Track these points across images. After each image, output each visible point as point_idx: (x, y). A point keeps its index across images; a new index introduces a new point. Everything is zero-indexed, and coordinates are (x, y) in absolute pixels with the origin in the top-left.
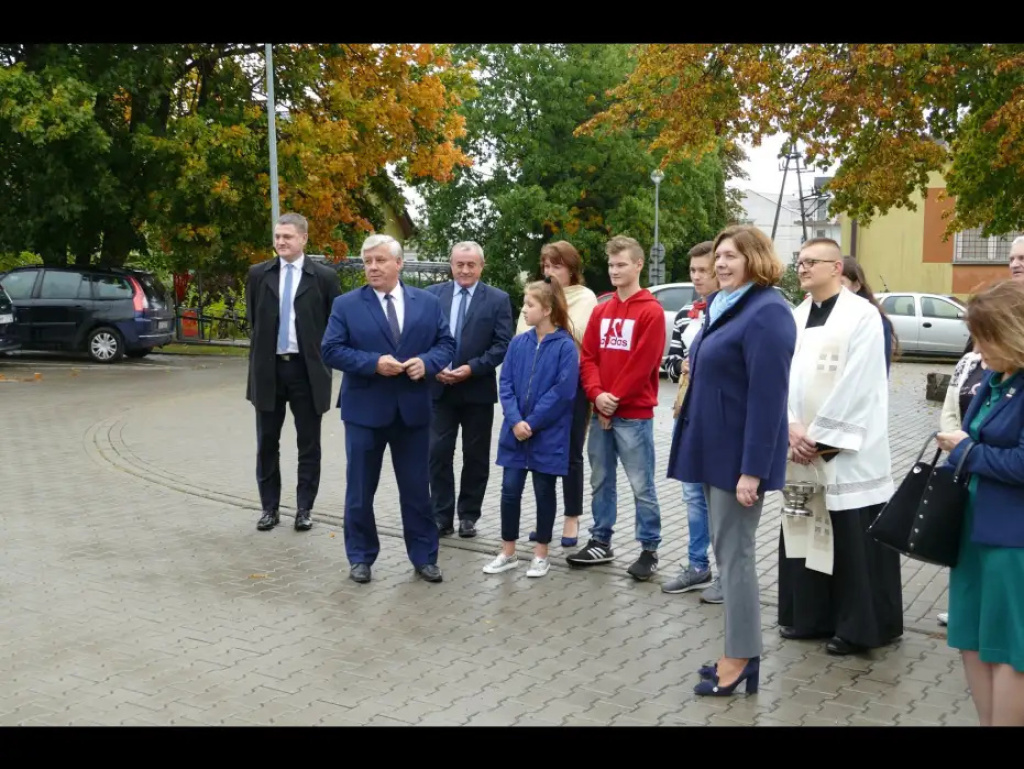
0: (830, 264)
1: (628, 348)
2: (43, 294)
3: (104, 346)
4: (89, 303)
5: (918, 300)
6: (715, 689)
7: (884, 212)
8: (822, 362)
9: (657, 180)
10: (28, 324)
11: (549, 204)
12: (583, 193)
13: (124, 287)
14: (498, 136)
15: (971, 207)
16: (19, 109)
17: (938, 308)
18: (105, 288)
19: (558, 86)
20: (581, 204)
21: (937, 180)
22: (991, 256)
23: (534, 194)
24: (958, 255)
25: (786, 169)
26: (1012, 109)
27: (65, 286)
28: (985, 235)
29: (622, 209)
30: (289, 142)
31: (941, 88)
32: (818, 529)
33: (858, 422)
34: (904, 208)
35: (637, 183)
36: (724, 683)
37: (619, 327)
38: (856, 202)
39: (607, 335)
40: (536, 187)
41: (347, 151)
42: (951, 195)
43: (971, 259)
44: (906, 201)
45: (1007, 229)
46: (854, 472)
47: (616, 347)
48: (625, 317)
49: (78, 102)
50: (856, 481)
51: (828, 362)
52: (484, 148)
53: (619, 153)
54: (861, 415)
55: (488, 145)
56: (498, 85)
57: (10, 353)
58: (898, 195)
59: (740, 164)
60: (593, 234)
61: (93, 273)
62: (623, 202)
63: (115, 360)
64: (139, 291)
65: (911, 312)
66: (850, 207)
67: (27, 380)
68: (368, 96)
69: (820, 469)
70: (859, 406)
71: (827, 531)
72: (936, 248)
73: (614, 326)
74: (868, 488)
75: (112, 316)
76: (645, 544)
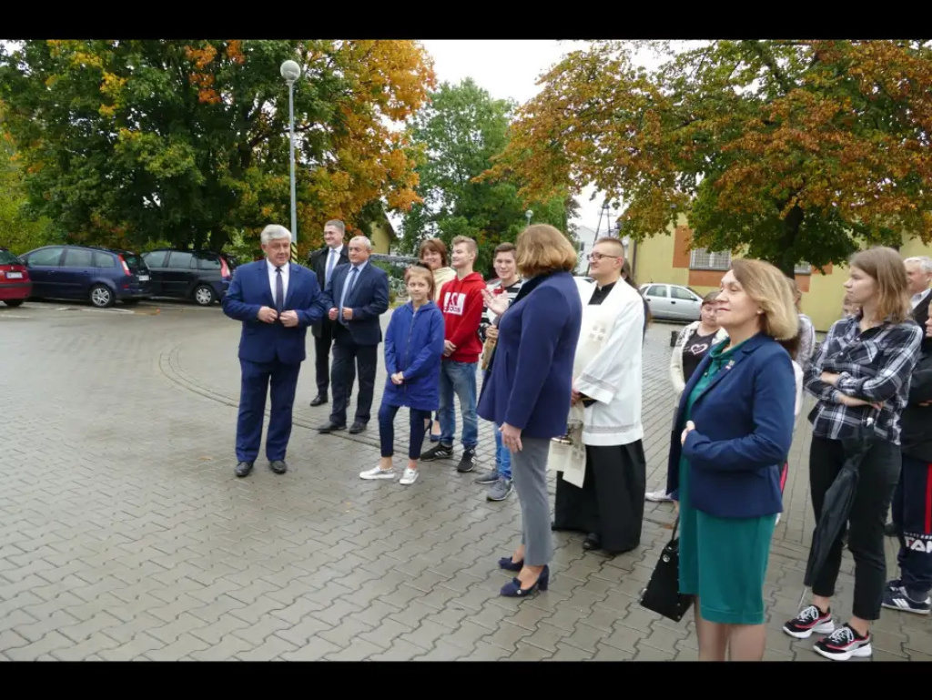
0: (613, 259)
1: (461, 313)
2: (171, 263)
3: (203, 296)
4: (196, 270)
5: (669, 288)
6: (519, 592)
7: (652, 236)
8: (594, 332)
9: (529, 216)
10: (160, 281)
11: (469, 227)
12: (488, 222)
13: (217, 263)
14: (443, 188)
15: (701, 235)
16: (149, 157)
17: (679, 293)
18: (206, 263)
19: (476, 162)
20: (487, 228)
21: (683, 220)
22: (711, 265)
23: (461, 221)
24: (692, 264)
25: (602, 214)
26: (731, 174)
27: (182, 261)
28: (709, 252)
29: (509, 231)
30: (314, 184)
31: (687, 160)
32: (575, 453)
33: (613, 382)
34: (663, 234)
35: (519, 218)
36: (525, 586)
37: (456, 298)
38: (635, 229)
39: (448, 304)
40: (462, 217)
41: (347, 190)
42: (691, 228)
43: (700, 267)
44: (664, 230)
45: (722, 249)
46: (606, 418)
47: (453, 312)
48: (461, 291)
49: (185, 155)
50: (606, 425)
51: (597, 333)
52: (435, 195)
53: (508, 200)
54: (617, 377)
55: (438, 192)
56: (443, 160)
57: (153, 298)
58: (658, 226)
59: (577, 210)
60: (492, 245)
61: (199, 254)
62: (510, 228)
63: (210, 304)
64: (225, 265)
65: (664, 295)
66: (632, 232)
67: (153, 314)
68: (362, 158)
69: (582, 411)
70: (615, 370)
71: (582, 457)
72: (680, 259)
73: (452, 298)
74: (615, 432)
75: (210, 279)
76: (466, 447)
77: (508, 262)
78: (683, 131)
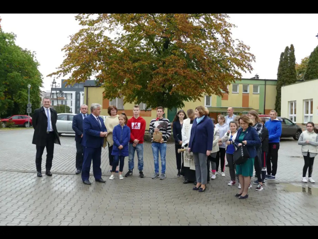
9: (29, 87)
20: (6, 92)
39: (134, 126)
47: (136, 129)
48: (138, 122)
62: (18, 92)
73: (135, 124)
77: (161, 112)
78: (136, 64)
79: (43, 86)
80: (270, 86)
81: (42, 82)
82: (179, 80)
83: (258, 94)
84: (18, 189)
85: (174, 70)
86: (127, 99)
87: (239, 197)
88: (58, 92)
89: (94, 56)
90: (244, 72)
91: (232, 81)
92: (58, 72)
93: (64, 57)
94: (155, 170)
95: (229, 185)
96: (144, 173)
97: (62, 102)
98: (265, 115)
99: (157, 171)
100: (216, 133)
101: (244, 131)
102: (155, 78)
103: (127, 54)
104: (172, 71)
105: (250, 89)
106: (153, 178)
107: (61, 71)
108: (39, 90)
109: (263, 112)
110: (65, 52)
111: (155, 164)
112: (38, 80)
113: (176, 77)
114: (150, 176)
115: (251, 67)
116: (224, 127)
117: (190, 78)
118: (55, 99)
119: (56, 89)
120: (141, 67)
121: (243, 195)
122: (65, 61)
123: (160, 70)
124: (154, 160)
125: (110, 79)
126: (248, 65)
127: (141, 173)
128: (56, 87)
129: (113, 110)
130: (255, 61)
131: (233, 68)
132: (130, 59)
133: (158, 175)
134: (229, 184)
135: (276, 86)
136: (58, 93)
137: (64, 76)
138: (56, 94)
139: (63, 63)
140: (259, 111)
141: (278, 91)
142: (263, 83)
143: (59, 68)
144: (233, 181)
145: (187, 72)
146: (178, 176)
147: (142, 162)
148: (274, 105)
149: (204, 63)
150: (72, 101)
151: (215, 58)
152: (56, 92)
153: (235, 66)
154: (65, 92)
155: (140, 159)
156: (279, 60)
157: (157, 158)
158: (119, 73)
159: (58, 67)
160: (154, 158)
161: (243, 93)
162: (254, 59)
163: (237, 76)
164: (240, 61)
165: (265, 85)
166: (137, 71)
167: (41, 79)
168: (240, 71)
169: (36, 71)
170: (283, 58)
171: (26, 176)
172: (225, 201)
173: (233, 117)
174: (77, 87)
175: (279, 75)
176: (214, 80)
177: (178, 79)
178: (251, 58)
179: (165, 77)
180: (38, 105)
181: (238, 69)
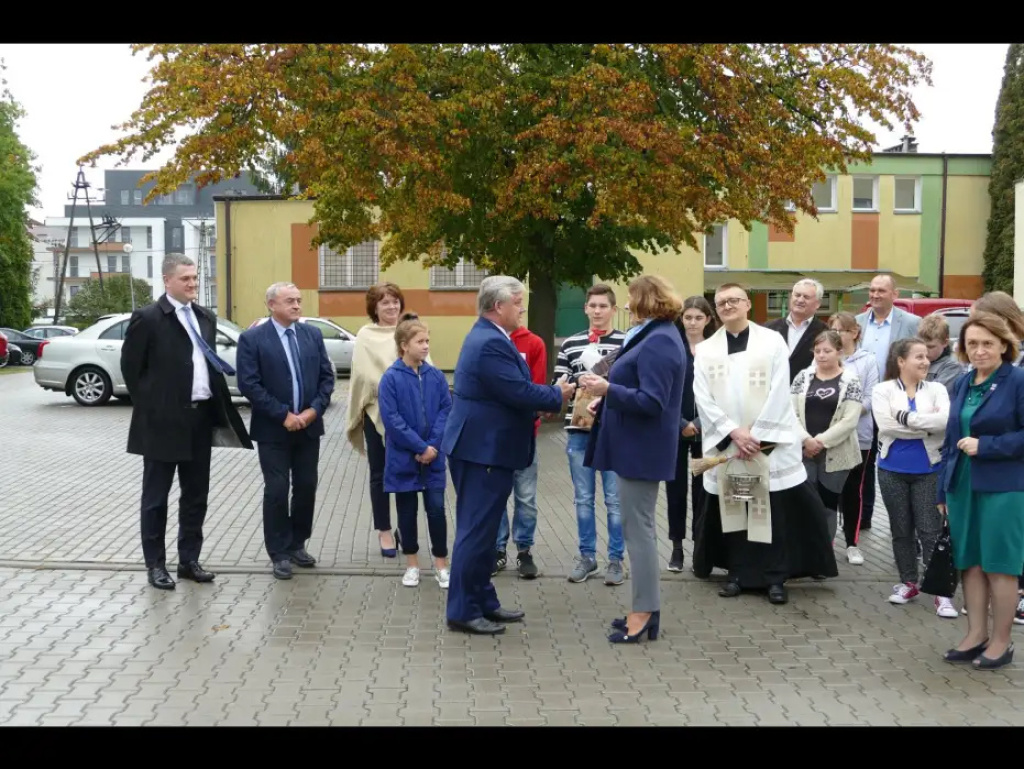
32: (754, 510)
46: (788, 460)
50: (790, 466)
51: (758, 379)
77: (603, 306)
78: (449, 106)
79: (37, 201)
80: (968, 179)
81: (33, 183)
82: (625, 169)
83: (917, 213)
84: (40, 643)
85: (606, 126)
86: (397, 245)
87: (977, 662)
88: (98, 221)
89: (269, 74)
90: (885, 128)
91: (836, 166)
92: (122, 144)
93: (144, 80)
94: (581, 547)
95: (893, 603)
96: (536, 561)
97: (112, 262)
98: (944, 301)
99: (587, 548)
100: (850, 390)
101: (980, 380)
102: (526, 162)
103: (406, 64)
104: (596, 129)
105: (884, 193)
106: (571, 581)
107: (134, 140)
108: (21, 216)
109: (934, 287)
110: (149, 59)
111: (580, 520)
112: (22, 178)
113: (613, 155)
114: (560, 572)
115: (912, 107)
116: (858, 362)
117: (674, 158)
118: (85, 251)
119: (89, 211)
120: (467, 119)
121: (993, 653)
122: (150, 100)
123: (546, 126)
124: (579, 505)
125: (342, 169)
126: (900, 98)
127: (525, 558)
128: (88, 201)
129: (387, 303)
130: (930, 82)
131: (837, 114)
132: (422, 83)
133: (595, 568)
134: (894, 598)
135: (988, 181)
136: (98, 227)
137: (145, 159)
138: (90, 231)
139: (142, 107)
140: (919, 281)
141: (995, 199)
142: (936, 167)
143: (125, 125)
144: (908, 585)
145: (660, 134)
146: (676, 569)
147: (533, 513)
148: (981, 255)
149: (724, 97)
150: (150, 259)
151: (765, 70)
152: (91, 221)
153: (848, 101)
154: (125, 222)
155: (525, 500)
156: (1003, 74)
157: (589, 496)
158: (380, 143)
159: (120, 122)
160: (578, 496)
161: (854, 213)
162: (926, 74)
163: (856, 144)
164: (865, 81)
165: (945, 175)
166: (451, 136)
167: (32, 173)
168: (867, 123)
169: (8, 140)
170: (1019, 63)
171: (53, 583)
172: (869, 667)
173: (889, 319)
174: (168, 201)
175: (1001, 134)
176: (767, 164)
177: (623, 165)
178: (913, 69)
179: (565, 154)
180: (21, 278)
181: (860, 114)
